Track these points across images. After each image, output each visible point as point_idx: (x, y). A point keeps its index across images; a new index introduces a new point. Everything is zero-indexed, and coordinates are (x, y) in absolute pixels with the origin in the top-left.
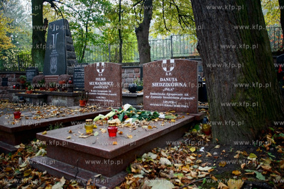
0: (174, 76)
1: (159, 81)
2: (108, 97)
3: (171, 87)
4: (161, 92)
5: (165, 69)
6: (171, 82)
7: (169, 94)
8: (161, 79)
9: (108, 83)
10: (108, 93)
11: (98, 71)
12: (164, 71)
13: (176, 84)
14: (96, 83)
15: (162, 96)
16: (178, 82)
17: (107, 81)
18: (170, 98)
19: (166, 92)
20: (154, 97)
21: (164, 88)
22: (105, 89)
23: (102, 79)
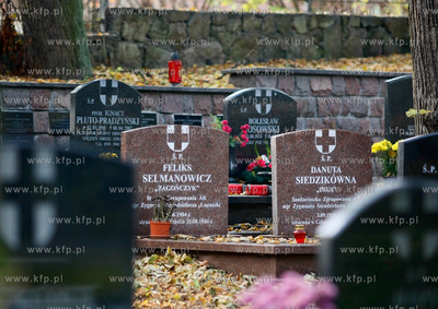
0: (335, 162)
1: (308, 173)
2: (196, 213)
3: (331, 185)
4: (313, 195)
5: (320, 148)
6: (331, 175)
7: (328, 199)
8: (313, 170)
9: (199, 178)
10: (198, 202)
11: (171, 145)
12: (318, 152)
13: (341, 180)
14: (164, 178)
15: (315, 203)
16: (343, 174)
17: (195, 172)
18: (329, 206)
19: (322, 195)
20: (300, 207)
21: (317, 187)
22: (190, 194)
23: (183, 168)
